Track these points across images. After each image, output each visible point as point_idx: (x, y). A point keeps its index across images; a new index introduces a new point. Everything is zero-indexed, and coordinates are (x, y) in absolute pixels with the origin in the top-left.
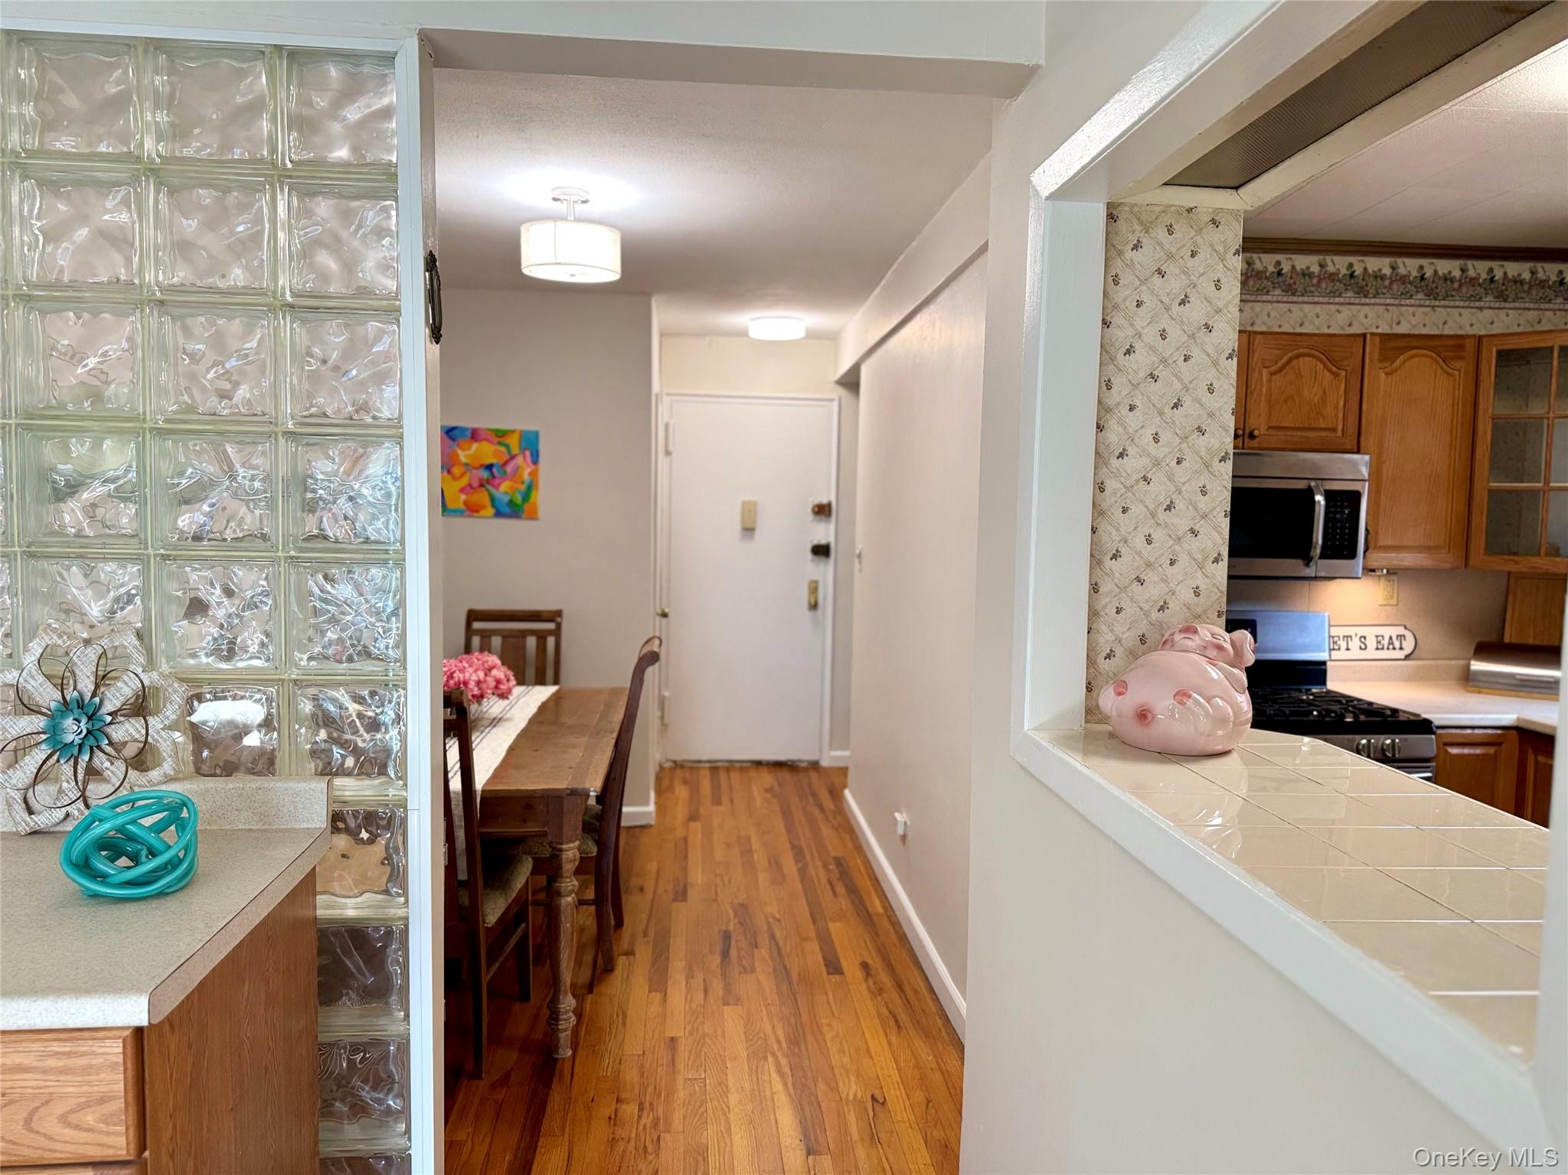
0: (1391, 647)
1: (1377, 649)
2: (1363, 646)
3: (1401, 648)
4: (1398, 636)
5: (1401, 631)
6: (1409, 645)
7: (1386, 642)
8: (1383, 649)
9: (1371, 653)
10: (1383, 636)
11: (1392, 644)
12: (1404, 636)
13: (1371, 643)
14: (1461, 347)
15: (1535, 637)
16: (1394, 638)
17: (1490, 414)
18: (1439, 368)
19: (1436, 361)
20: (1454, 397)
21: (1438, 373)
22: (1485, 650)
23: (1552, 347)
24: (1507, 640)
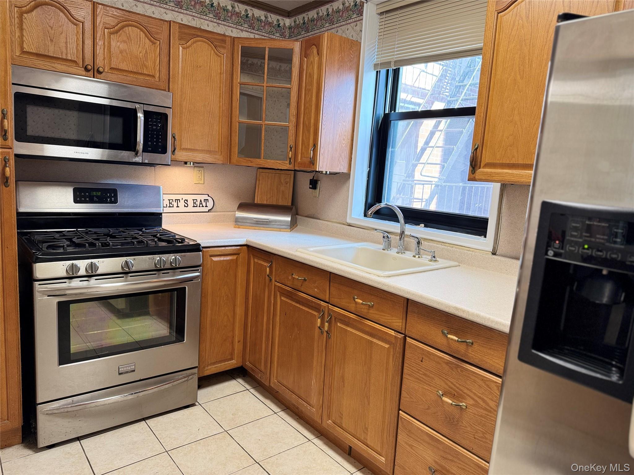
1: (194, 206)
2: (186, 205)
3: (206, 206)
5: (206, 197)
6: (210, 204)
7: (198, 203)
9: (190, 208)
10: (196, 200)
11: (202, 204)
12: (208, 200)
13: (190, 203)
14: (224, 41)
15: (267, 201)
16: (203, 201)
17: (239, 81)
18: (212, 51)
19: (211, 46)
20: (221, 69)
21: (212, 53)
22: (243, 207)
23: (265, 48)
24: (256, 202)
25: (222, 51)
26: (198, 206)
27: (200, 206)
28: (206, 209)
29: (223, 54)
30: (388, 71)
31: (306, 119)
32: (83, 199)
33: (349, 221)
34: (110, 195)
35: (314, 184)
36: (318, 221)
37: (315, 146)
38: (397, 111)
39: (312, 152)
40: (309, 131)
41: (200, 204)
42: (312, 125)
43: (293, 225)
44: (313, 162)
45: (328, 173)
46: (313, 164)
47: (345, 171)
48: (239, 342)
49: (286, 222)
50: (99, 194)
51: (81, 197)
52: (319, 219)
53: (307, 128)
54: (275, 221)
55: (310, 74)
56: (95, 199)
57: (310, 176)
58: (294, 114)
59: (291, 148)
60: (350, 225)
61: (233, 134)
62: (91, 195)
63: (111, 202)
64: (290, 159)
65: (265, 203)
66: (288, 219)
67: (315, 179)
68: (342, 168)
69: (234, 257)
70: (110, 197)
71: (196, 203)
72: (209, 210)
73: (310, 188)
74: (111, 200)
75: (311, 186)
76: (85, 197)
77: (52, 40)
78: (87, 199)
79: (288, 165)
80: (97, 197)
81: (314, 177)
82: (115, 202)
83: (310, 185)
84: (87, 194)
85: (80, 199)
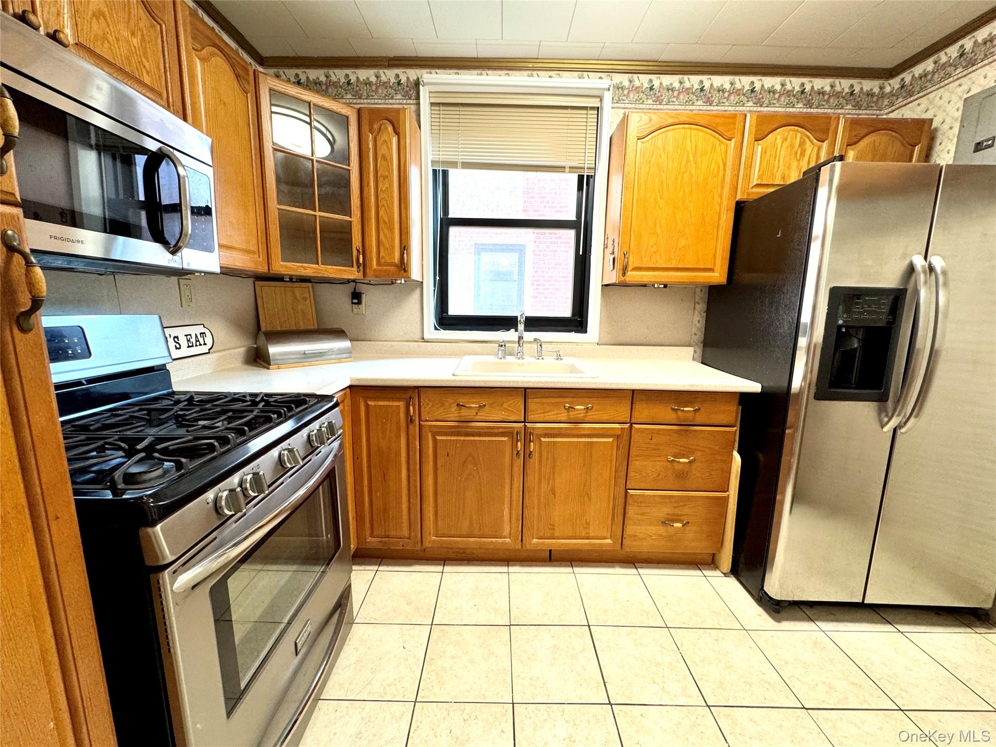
0: (198, 343)
1: (189, 347)
2: (178, 346)
3: (205, 344)
4: (201, 334)
5: (202, 329)
6: (209, 340)
7: (193, 340)
8: (192, 346)
9: (185, 351)
10: (190, 335)
11: (198, 341)
12: (204, 333)
13: (183, 341)
14: (246, 70)
15: (281, 326)
16: (199, 336)
19: (231, 72)
21: (235, 86)
25: (247, 86)
26: (194, 344)
27: (196, 346)
28: (204, 349)
33: (428, 336)
34: (72, 342)
38: (450, 216)
39: (405, 255)
41: (196, 341)
42: (396, 221)
44: (405, 268)
46: (406, 271)
49: (347, 348)
53: (386, 225)
58: (358, 206)
59: (358, 250)
60: (428, 341)
61: (272, 226)
63: (78, 356)
64: (360, 265)
67: (357, 291)
70: (73, 345)
71: (191, 340)
72: (209, 350)
73: (350, 303)
74: (75, 351)
75: (355, 301)
79: (357, 273)
81: (355, 289)
82: (87, 354)
83: (353, 299)
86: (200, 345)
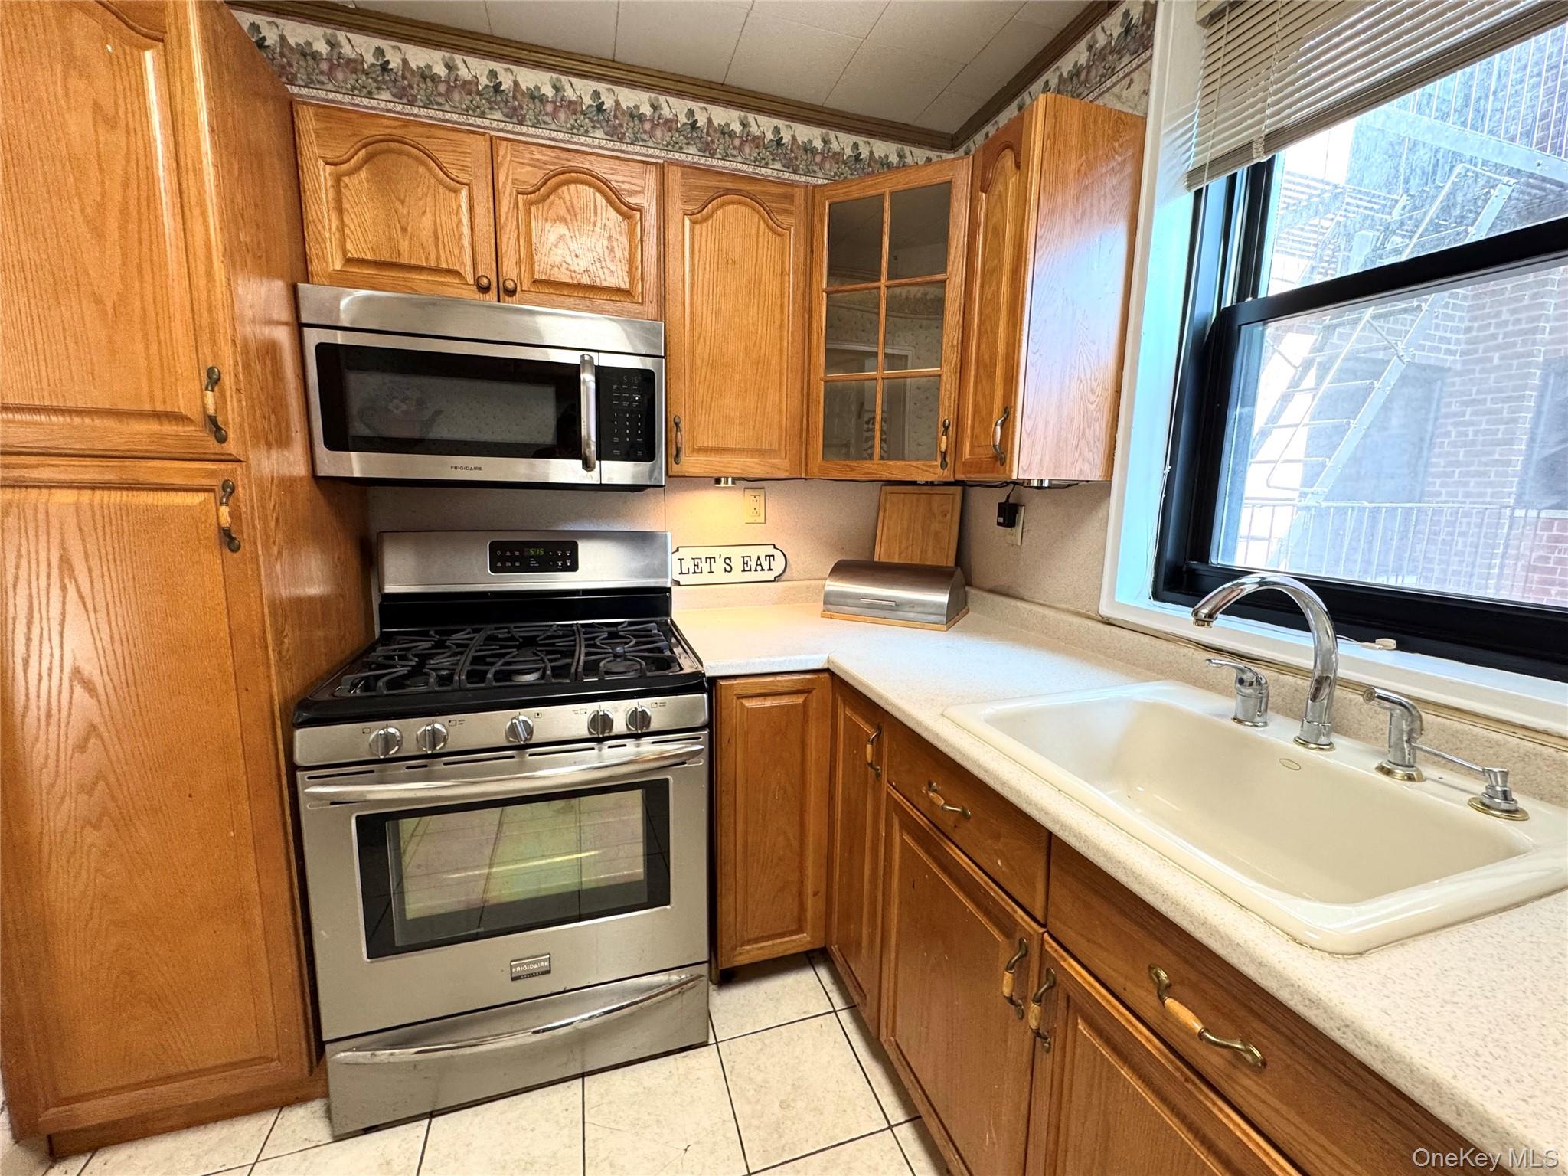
0: (759, 568)
1: (744, 571)
2: (728, 568)
3: (770, 569)
4: (766, 557)
5: (770, 550)
6: (778, 565)
7: (753, 563)
8: (750, 570)
9: (737, 575)
10: (750, 557)
11: (761, 565)
12: (774, 556)
13: (737, 564)
14: (789, 198)
15: (900, 555)
16: (762, 559)
17: (824, 286)
18: (762, 223)
19: (758, 212)
20: (783, 263)
21: (761, 229)
22: (842, 569)
23: (883, 195)
24: (876, 559)
25: (787, 220)
26: (753, 568)
27: (756, 571)
28: (771, 576)
29: (788, 229)
30: (1232, 179)
31: (983, 346)
32: (508, 564)
33: (1105, 610)
34: (564, 554)
35: (1009, 514)
36: (1019, 603)
37: (1008, 413)
38: (1262, 294)
39: (999, 428)
40: (991, 377)
41: (758, 565)
42: (999, 358)
43: (955, 612)
44: (1001, 456)
45: (1046, 484)
46: (1003, 463)
47: (1095, 475)
48: (815, 894)
49: (939, 605)
50: (541, 552)
51: (504, 559)
52: (1022, 599)
53: (986, 369)
54: (912, 604)
55: (995, 229)
56: (533, 563)
57: (1000, 495)
58: (955, 343)
59: (946, 428)
60: (1108, 622)
61: (813, 409)
62: (526, 554)
63: (565, 569)
64: (944, 454)
65: (896, 560)
66: (942, 598)
67: (1011, 501)
68: (1086, 468)
69: (799, 700)
70: (564, 558)
71: (749, 563)
72: (775, 578)
73: (999, 524)
74: (564, 564)
75: (1001, 520)
76: (513, 559)
77: (404, 230)
78: (517, 564)
79: (939, 470)
80: (536, 558)
81: (1008, 497)
82: (574, 567)
83: (999, 516)
84: (517, 553)
85: (503, 564)
86: (763, 570)
